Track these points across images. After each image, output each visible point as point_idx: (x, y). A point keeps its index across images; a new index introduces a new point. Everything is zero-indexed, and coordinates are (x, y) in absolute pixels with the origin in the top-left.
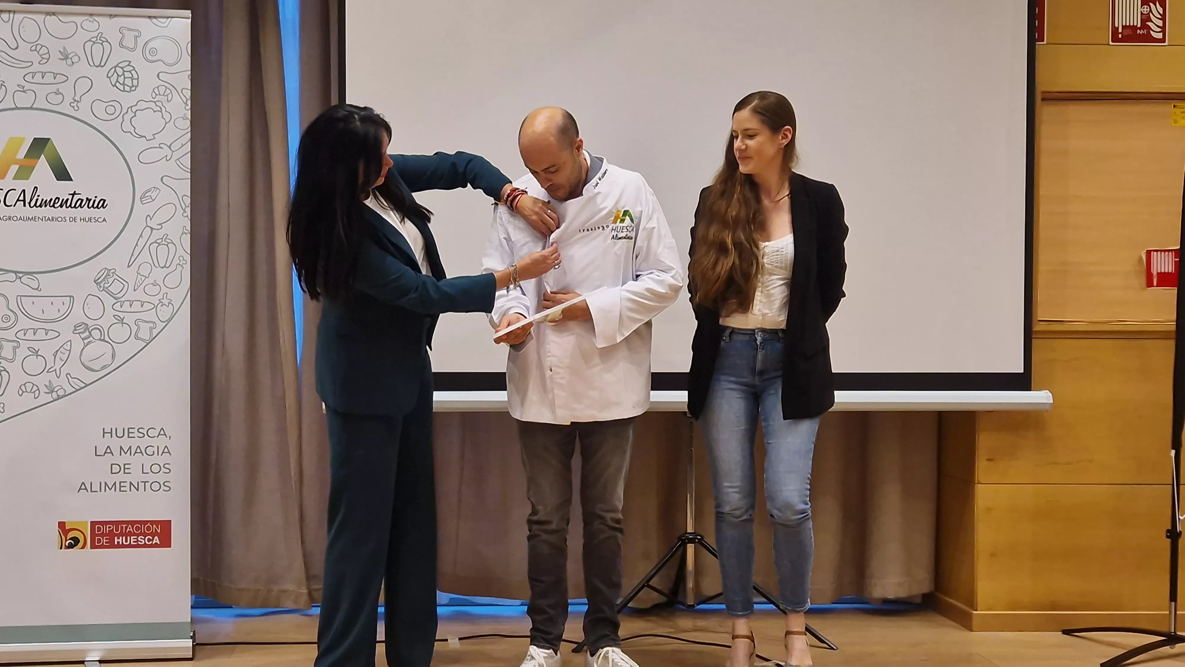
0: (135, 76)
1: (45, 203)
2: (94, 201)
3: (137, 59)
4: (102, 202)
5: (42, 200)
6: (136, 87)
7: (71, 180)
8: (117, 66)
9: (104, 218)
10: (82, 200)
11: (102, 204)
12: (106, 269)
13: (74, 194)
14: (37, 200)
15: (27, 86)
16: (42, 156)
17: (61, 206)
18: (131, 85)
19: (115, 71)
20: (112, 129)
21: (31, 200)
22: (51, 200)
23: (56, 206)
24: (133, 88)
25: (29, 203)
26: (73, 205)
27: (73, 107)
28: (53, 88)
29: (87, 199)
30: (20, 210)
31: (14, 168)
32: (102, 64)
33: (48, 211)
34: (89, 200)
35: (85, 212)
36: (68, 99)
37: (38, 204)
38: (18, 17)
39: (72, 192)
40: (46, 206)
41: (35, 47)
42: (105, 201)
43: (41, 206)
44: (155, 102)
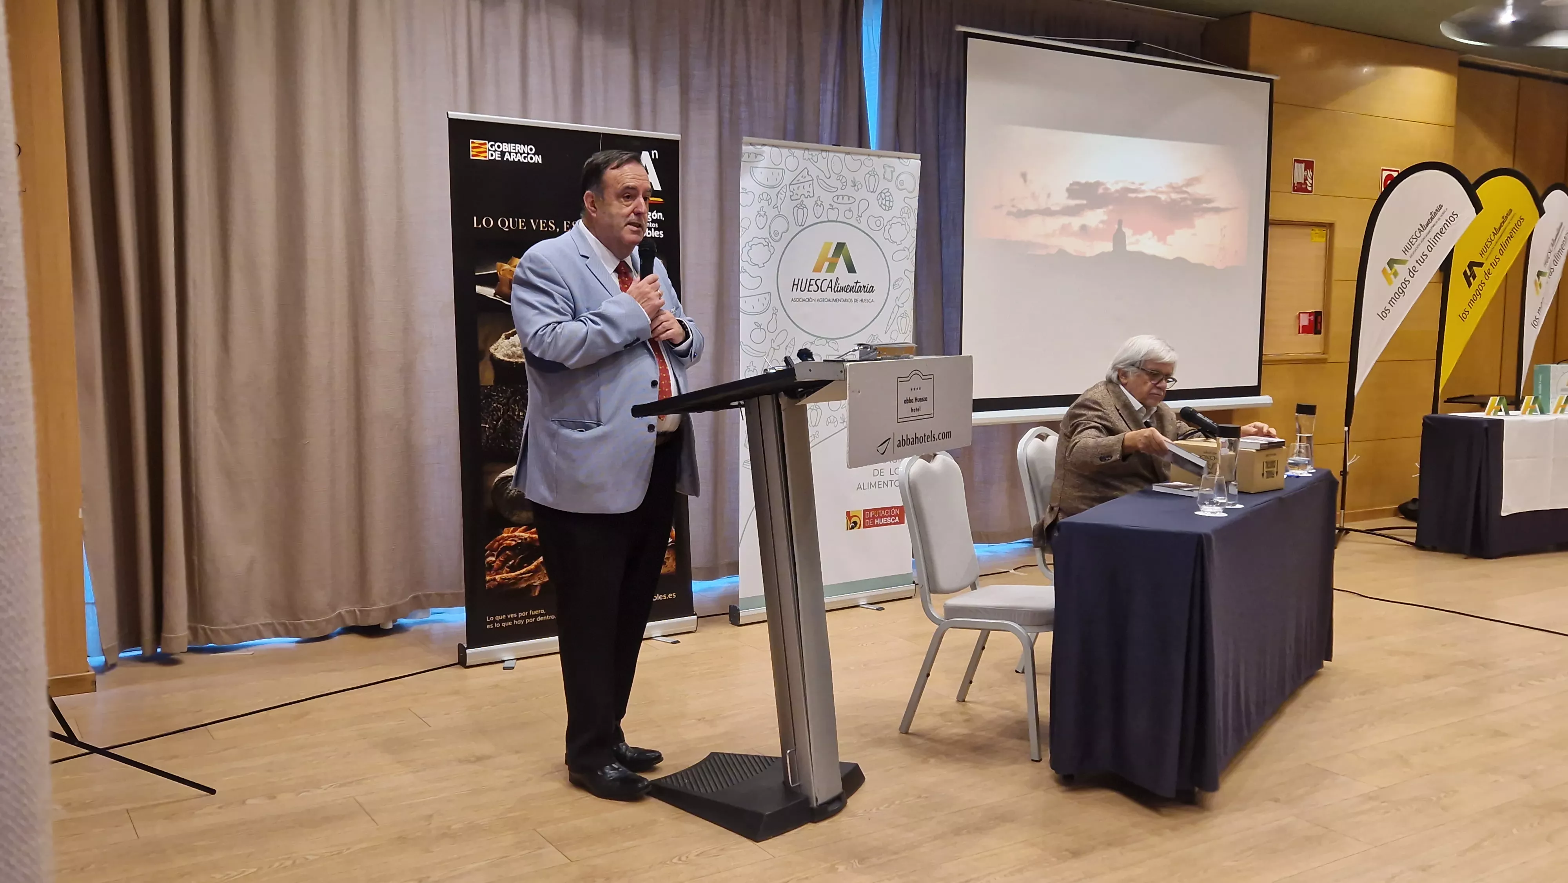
0: (892, 200)
1: (842, 289)
2: (867, 287)
3: (891, 186)
4: (872, 288)
5: (841, 287)
6: (892, 207)
7: (855, 272)
8: (882, 192)
9: (873, 300)
10: (861, 287)
11: (871, 290)
12: (873, 335)
13: (857, 283)
14: (838, 287)
15: (835, 205)
16: (841, 256)
17: (850, 291)
18: (889, 206)
19: (881, 195)
20: (878, 237)
21: (835, 287)
22: (845, 286)
23: (848, 291)
24: (890, 208)
25: (834, 289)
26: (856, 291)
27: (858, 220)
28: (848, 207)
29: (864, 286)
30: (829, 294)
31: (827, 264)
32: (875, 191)
33: (843, 295)
34: (864, 287)
35: (863, 295)
36: (855, 215)
37: (838, 290)
38: (831, 155)
39: (856, 281)
40: (842, 291)
41: (840, 177)
42: (873, 287)
43: (840, 291)
44: (902, 218)
